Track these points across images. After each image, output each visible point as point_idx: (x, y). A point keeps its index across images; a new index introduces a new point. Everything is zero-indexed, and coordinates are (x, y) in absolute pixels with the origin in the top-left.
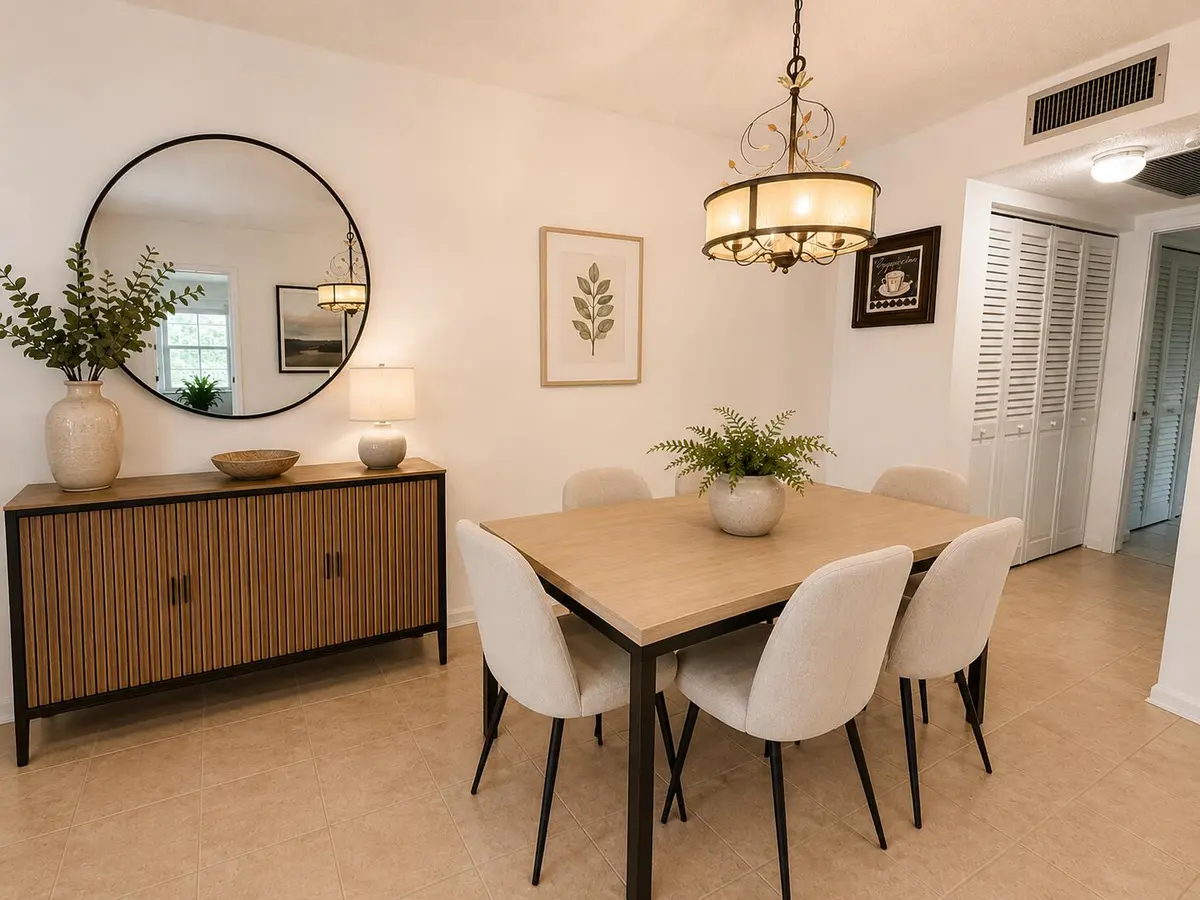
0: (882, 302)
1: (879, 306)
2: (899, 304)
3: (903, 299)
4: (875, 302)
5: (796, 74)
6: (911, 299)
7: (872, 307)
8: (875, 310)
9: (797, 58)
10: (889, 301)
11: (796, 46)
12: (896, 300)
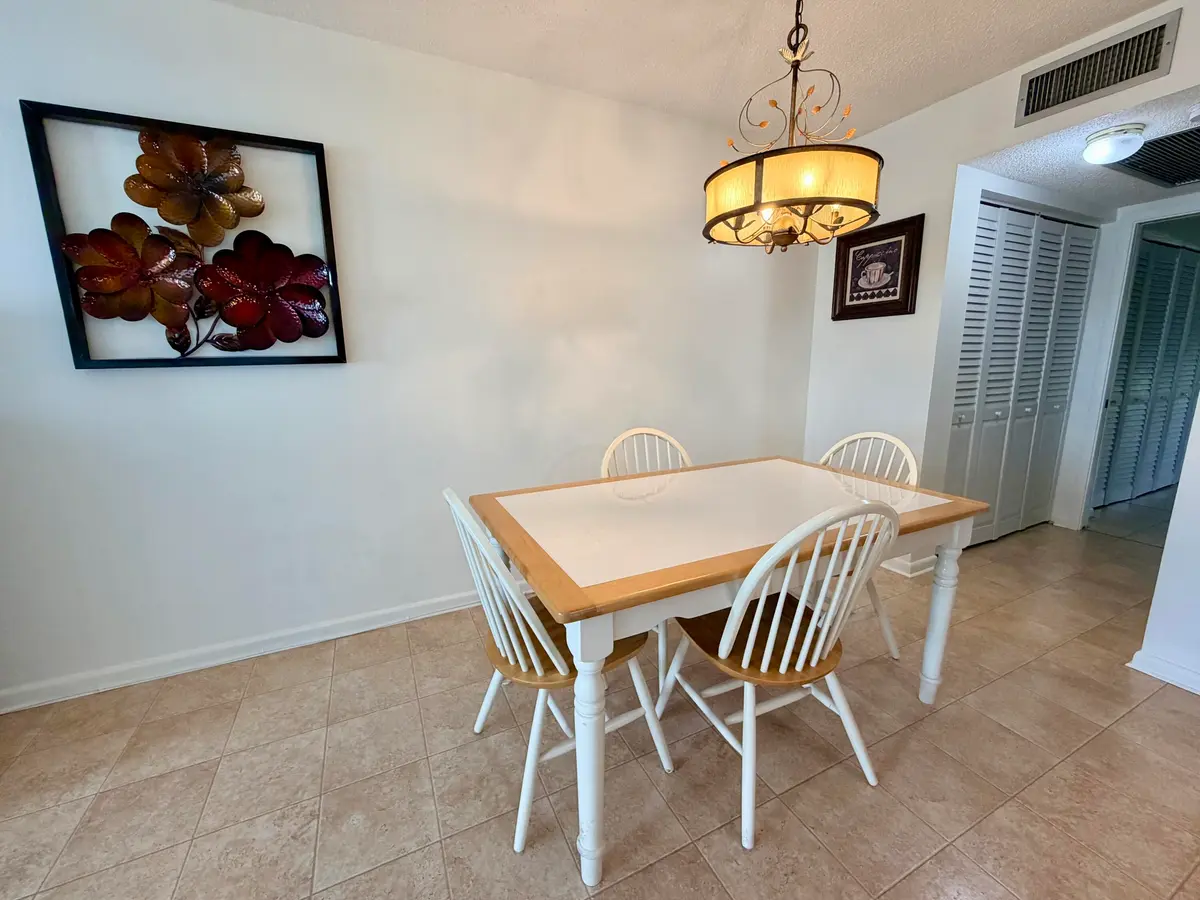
0: (862, 294)
1: (859, 298)
2: (880, 295)
3: (884, 291)
4: (855, 295)
5: (797, 44)
6: (891, 290)
7: (852, 299)
8: (855, 302)
9: (799, 26)
10: (869, 293)
11: (798, 14)
12: (876, 292)
